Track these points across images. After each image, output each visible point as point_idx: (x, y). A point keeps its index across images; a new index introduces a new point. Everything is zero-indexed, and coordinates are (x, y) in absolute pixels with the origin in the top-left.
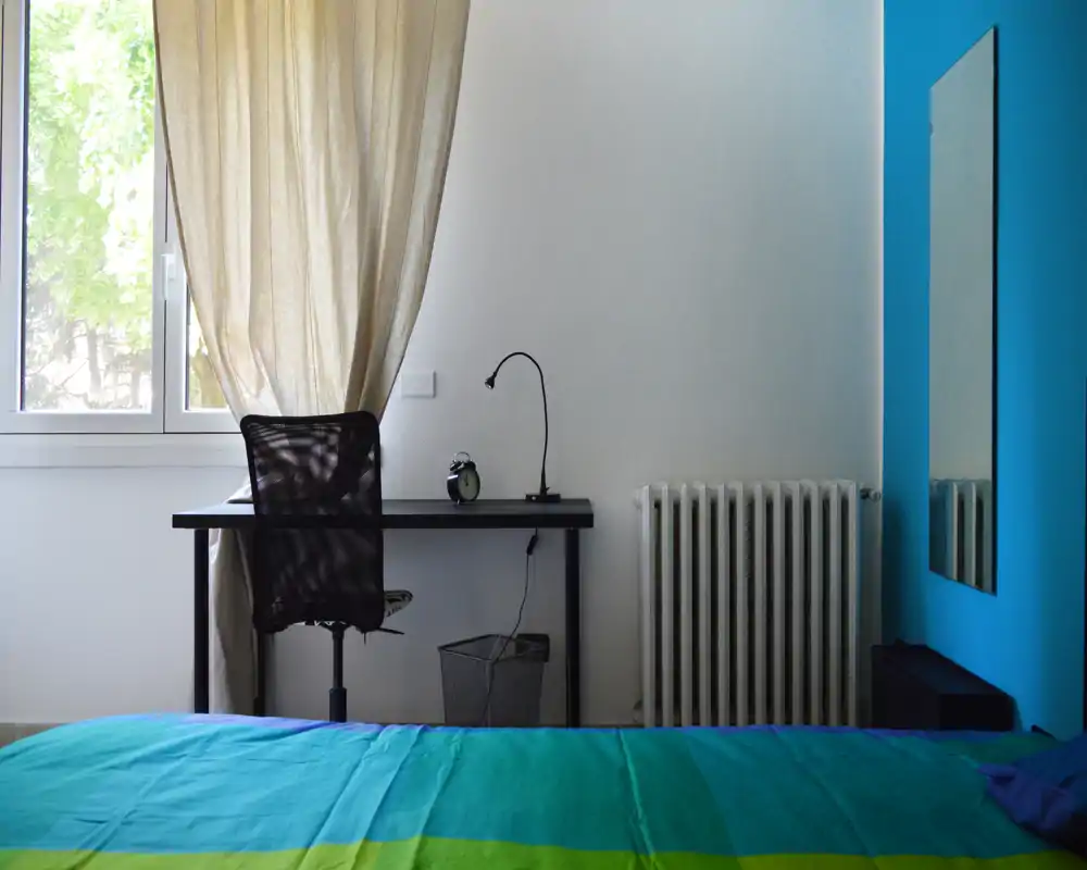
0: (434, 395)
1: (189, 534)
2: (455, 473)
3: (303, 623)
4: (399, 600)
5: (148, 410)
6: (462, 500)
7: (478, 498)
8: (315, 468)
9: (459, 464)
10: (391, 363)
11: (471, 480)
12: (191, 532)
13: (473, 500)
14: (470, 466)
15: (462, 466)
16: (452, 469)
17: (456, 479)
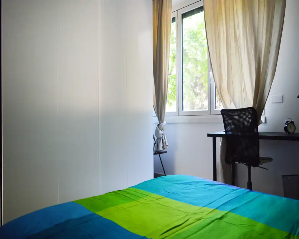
0: (282, 102)
1: (211, 138)
2: (287, 125)
3: (238, 163)
4: (266, 160)
5: (207, 110)
6: (289, 133)
7: (295, 132)
8: (246, 123)
9: (288, 122)
10: (266, 93)
11: (293, 127)
12: (212, 138)
13: (293, 133)
14: (292, 122)
15: (289, 122)
16: (285, 123)
17: (287, 126)
